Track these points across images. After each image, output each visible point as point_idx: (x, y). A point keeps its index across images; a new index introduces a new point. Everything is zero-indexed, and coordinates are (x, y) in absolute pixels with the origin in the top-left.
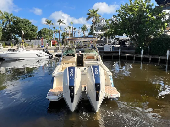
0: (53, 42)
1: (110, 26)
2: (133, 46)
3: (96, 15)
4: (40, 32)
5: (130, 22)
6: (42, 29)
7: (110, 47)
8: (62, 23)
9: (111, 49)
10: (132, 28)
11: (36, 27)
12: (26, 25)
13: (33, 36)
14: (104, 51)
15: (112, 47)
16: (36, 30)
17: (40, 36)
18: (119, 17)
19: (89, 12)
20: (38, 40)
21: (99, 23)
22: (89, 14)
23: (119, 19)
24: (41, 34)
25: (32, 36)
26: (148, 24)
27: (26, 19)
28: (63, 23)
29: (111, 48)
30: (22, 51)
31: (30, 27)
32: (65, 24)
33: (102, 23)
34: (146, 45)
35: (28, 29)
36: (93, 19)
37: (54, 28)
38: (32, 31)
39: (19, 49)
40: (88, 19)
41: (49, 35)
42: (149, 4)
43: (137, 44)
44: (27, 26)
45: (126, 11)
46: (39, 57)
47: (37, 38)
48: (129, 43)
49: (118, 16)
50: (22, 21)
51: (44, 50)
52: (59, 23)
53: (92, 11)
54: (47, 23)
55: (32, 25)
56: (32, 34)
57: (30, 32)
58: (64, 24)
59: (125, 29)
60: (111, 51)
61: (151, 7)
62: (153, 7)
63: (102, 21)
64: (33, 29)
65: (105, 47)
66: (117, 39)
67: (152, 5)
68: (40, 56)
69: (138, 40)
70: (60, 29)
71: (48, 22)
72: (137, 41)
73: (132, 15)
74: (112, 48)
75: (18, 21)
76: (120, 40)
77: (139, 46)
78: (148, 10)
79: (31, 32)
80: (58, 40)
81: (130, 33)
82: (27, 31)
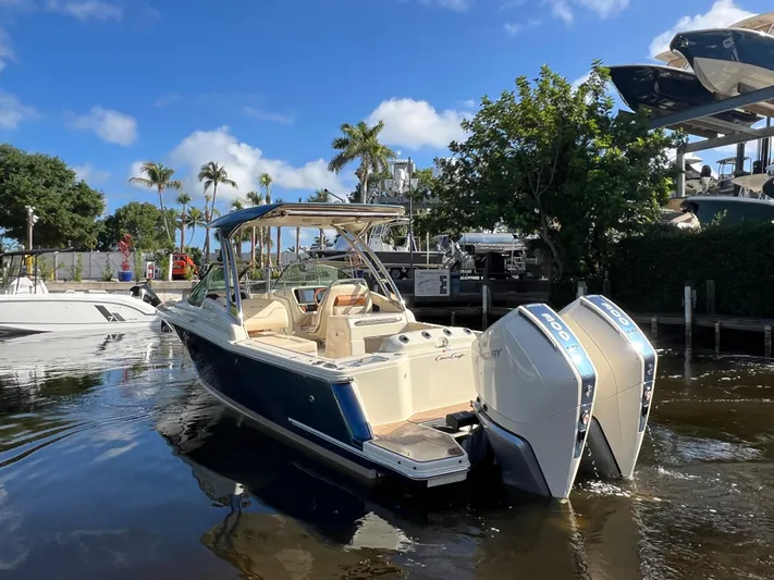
0: (179, 261)
1: (437, 188)
2: (537, 278)
3: (376, 148)
4: (113, 222)
5: (522, 169)
6: (126, 210)
7: (442, 278)
8: (219, 183)
9: (448, 288)
10: (533, 197)
11: (99, 197)
12: (48, 185)
13: (82, 238)
14: (417, 293)
15: (448, 280)
16: (97, 211)
17: (111, 240)
18: (475, 152)
19: (344, 136)
20: (104, 254)
21: (387, 183)
22: (341, 144)
23: (477, 161)
24: (118, 229)
25: (76, 233)
26: (596, 180)
27: (52, 156)
28: (224, 180)
29: (444, 284)
30: (28, 289)
31: (70, 195)
32: (234, 184)
33: (402, 182)
34: (594, 271)
35: (56, 205)
36: (362, 164)
37: (184, 200)
38: (74, 211)
39: (15, 282)
40: (337, 164)
41: (156, 234)
42: (597, 99)
43: (555, 264)
44: (53, 192)
45: (505, 126)
46: (114, 320)
47: (97, 248)
48: (520, 266)
49: (471, 147)
50: (31, 167)
51: (136, 292)
52: (205, 180)
53: (357, 131)
54: (149, 179)
55: (80, 186)
56: (75, 226)
57: (66, 217)
58: (230, 185)
59: (502, 201)
60: (448, 294)
61: (602, 112)
62: (613, 114)
63: (400, 174)
64: (84, 203)
65: (420, 277)
66: (469, 249)
67: (608, 107)
68: (118, 318)
69: (557, 249)
70: (210, 204)
71: (153, 174)
72: (555, 254)
73: (528, 140)
74: (448, 284)
75: (8, 165)
76: (482, 255)
77: (566, 274)
78: (592, 123)
79: (72, 219)
80: (200, 255)
81: (525, 216)
82: (51, 211)
